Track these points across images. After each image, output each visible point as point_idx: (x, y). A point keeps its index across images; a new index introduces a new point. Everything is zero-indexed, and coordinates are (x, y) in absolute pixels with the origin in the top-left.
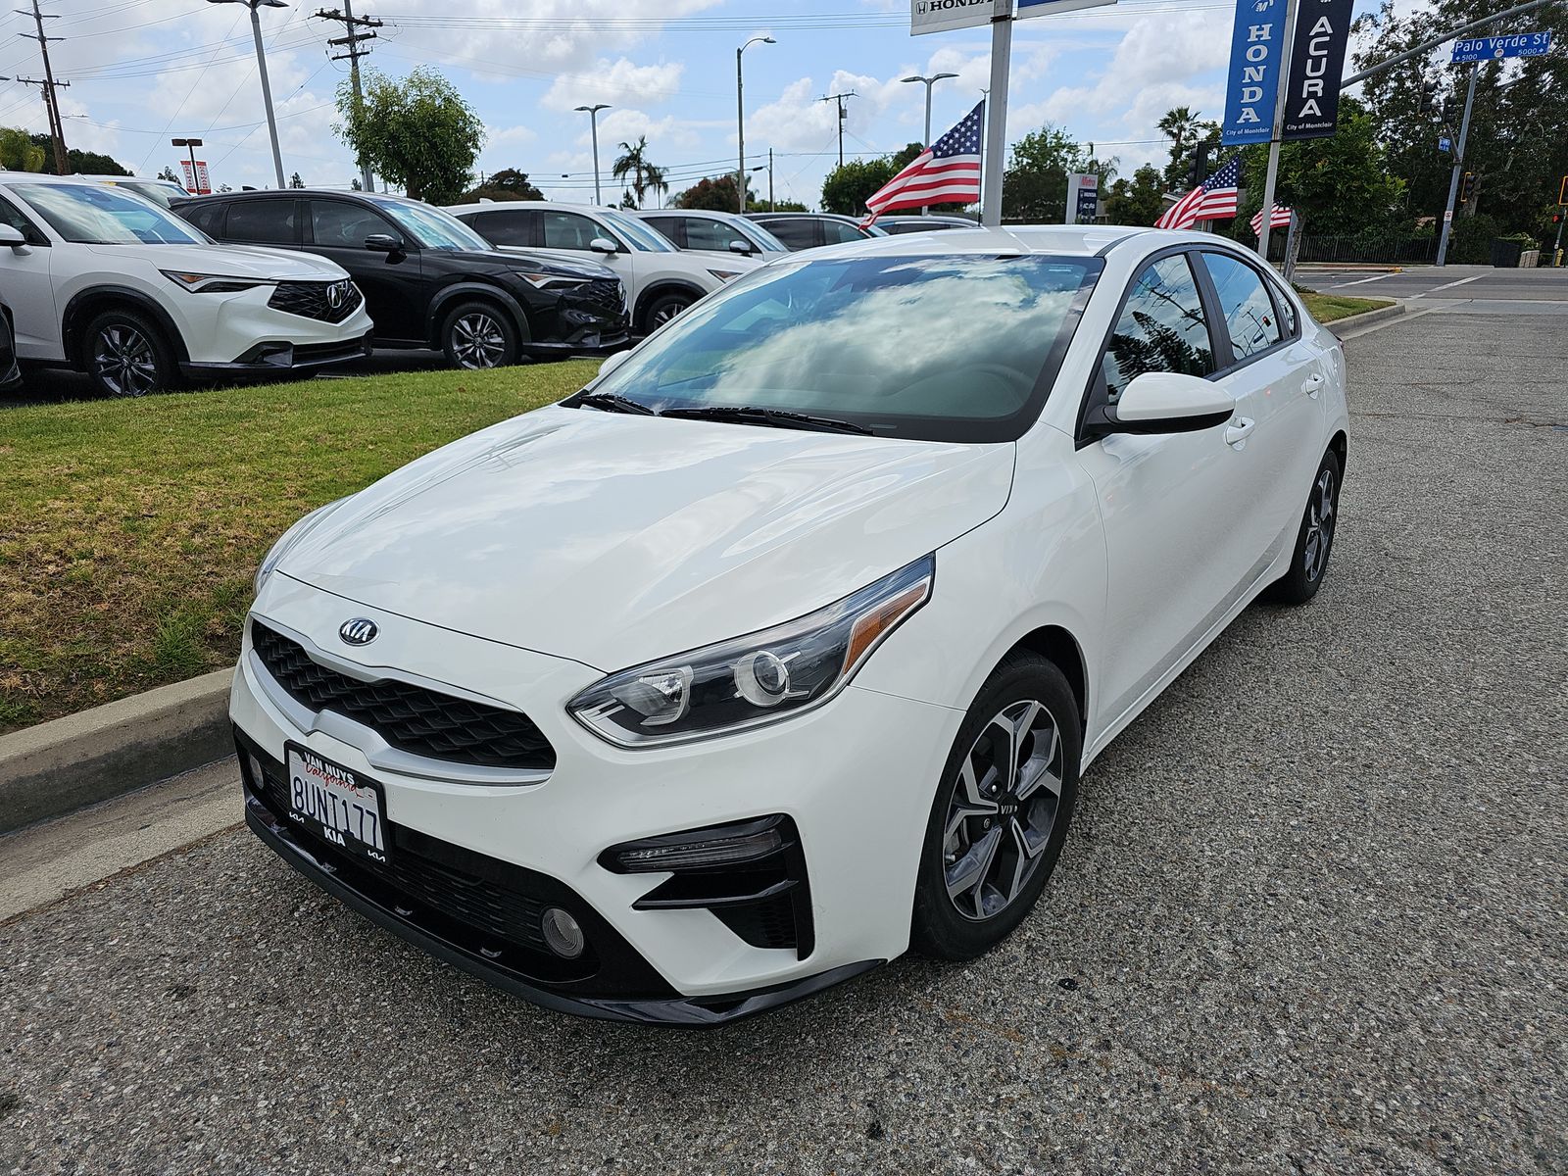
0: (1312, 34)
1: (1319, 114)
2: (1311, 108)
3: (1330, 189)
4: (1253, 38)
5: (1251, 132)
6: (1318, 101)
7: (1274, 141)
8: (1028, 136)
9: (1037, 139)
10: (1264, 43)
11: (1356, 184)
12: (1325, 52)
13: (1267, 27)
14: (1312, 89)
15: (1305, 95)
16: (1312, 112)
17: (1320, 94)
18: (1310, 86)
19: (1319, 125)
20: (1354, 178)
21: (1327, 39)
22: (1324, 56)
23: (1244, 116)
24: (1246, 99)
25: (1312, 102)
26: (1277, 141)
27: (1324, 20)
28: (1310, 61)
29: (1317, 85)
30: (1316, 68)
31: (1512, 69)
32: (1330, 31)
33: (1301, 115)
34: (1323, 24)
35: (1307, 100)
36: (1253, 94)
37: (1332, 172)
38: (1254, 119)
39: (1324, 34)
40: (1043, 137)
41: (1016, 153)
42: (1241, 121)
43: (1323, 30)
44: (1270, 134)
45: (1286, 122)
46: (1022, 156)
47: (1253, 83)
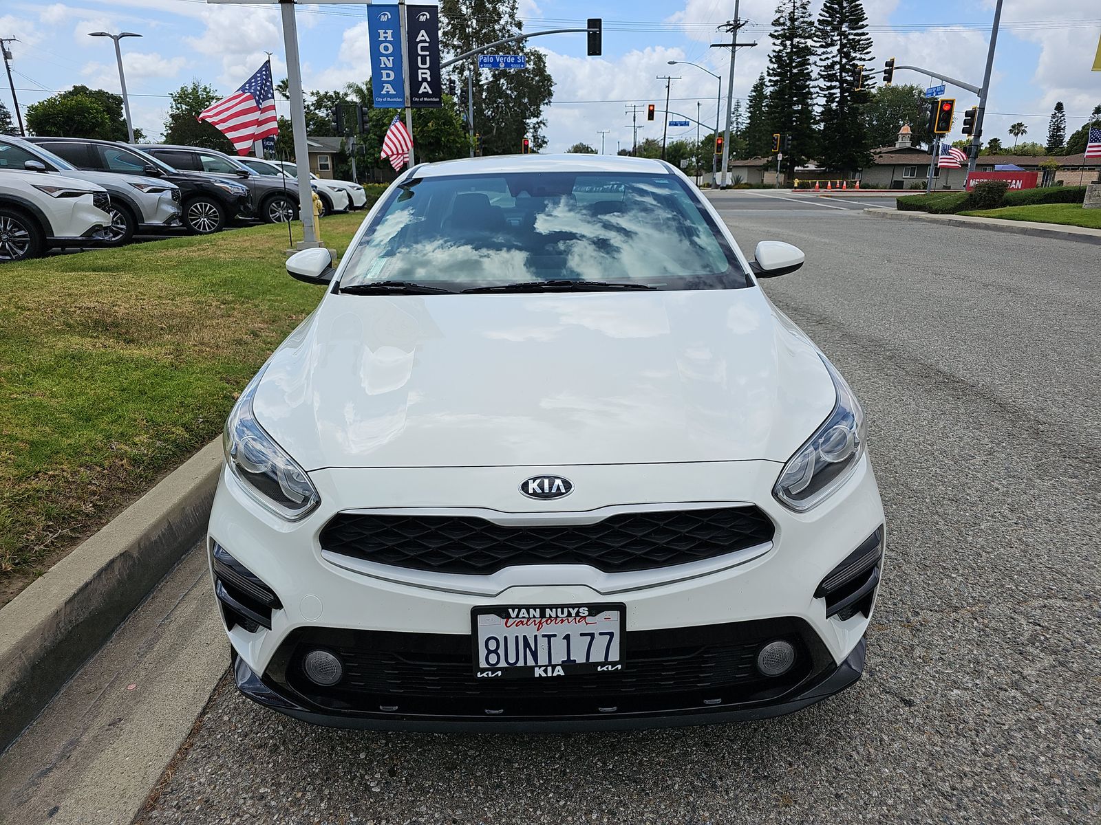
0: (418, 40)
1: (430, 92)
2: (425, 88)
3: (438, 141)
4: (382, 38)
5: (392, 100)
6: (428, 83)
7: (407, 107)
8: (182, 89)
9: (190, 91)
10: (389, 42)
11: (452, 137)
12: (428, 53)
13: (390, 32)
14: (424, 76)
15: (420, 79)
16: (425, 90)
17: (429, 80)
18: (422, 73)
19: (431, 99)
20: (450, 134)
21: (427, 45)
22: (427, 55)
23: (385, 89)
24: (385, 78)
25: (425, 84)
26: (409, 107)
27: (423, 32)
28: (419, 58)
29: (426, 73)
30: (424, 63)
31: (486, 75)
32: (428, 40)
33: (420, 92)
34: (423, 35)
35: (422, 83)
36: (388, 75)
37: (438, 129)
38: (392, 92)
39: (425, 41)
40: (195, 89)
41: (175, 100)
42: (384, 92)
43: (423, 38)
44: (403, 102)
45: (412, 95)
46: (181, 103)
47: (386, 68)
